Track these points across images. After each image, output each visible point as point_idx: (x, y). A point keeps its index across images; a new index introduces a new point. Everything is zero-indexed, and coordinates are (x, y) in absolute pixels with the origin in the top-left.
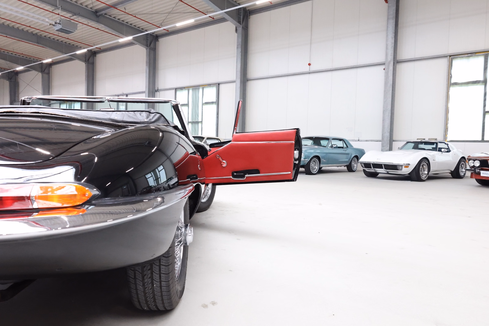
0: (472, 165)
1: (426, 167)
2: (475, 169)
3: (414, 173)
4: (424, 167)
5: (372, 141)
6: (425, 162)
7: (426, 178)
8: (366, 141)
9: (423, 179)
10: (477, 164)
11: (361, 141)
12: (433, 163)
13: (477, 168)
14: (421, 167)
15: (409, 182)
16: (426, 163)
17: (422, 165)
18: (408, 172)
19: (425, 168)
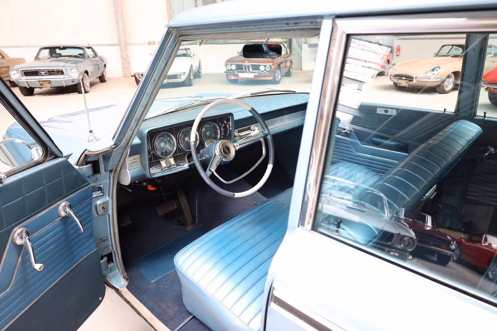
3: (188, 79)
5: (103, 45)
6: (191, 69)
8: (98, 45)
9: (193, 84)
10: (234, 67)
13: (235, 71)
15: (184, 88)
18: (185, 79)
19: (191, 73)
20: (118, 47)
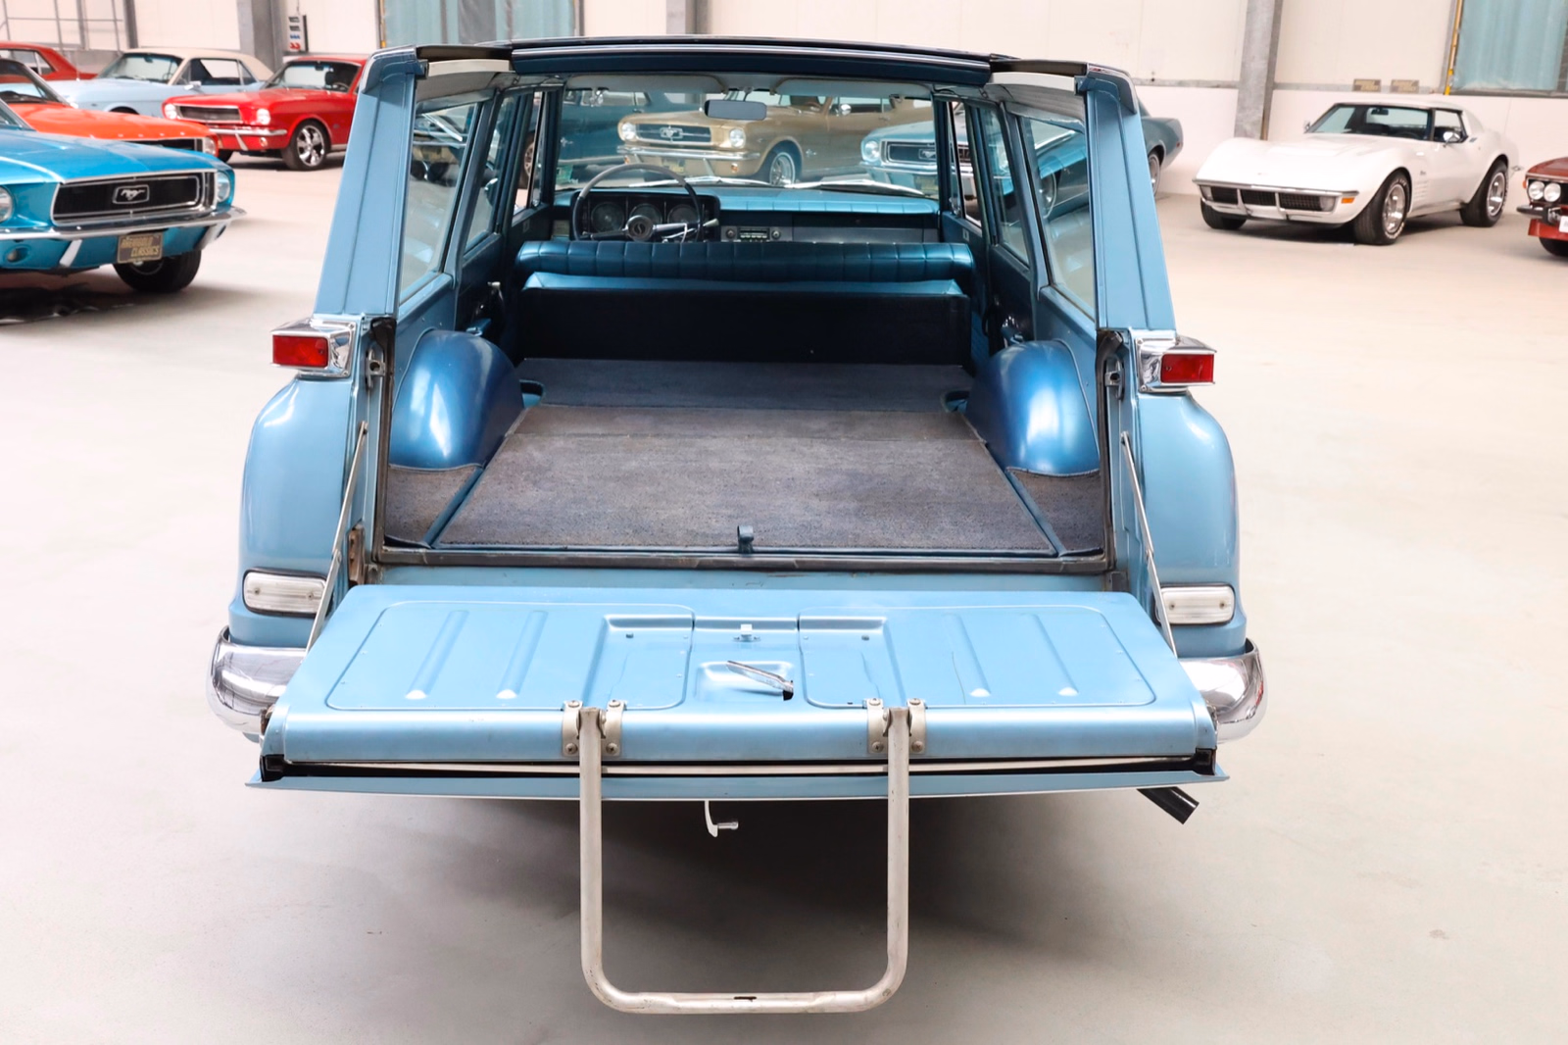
0: (1538, 196)
1: (1398, 198)
2: (1546, 210)
3: (1368, 217)
4: (1395, 198)
5: (1199, 84)
6: (1399, 183)
7: (1396, 235)
8: (1181, 84)
9: (1391, 237)
10: (1553, 194)
11: (1163, 84)
12: (1419, 183)
13: (1551, 207)
14: (1386, 200)
15: (1349, 247)
16: (1402, 185)
17: (1390, 192)
18: (1352, 215)
19: (1395, 202)
20: (1233, 94)
